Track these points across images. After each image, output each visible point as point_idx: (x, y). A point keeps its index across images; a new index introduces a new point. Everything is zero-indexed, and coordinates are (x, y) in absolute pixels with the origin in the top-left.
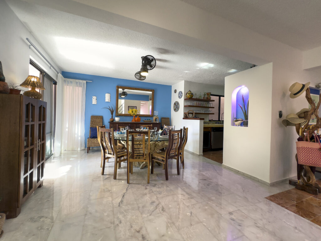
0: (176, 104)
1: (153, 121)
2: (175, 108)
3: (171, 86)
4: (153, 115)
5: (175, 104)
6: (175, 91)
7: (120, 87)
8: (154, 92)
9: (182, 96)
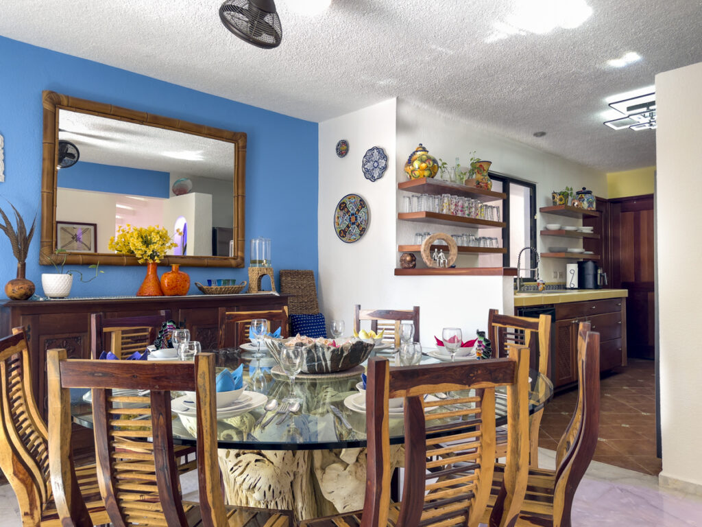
0: (351, 208)
1: (249, 289)
2: (343, 227)
3: (317, 124)
4: (243, 259)
5: (342, 206)
6: (343, 149)
7: (65, 102)
8: (244, 147)
9: (385, 168)
